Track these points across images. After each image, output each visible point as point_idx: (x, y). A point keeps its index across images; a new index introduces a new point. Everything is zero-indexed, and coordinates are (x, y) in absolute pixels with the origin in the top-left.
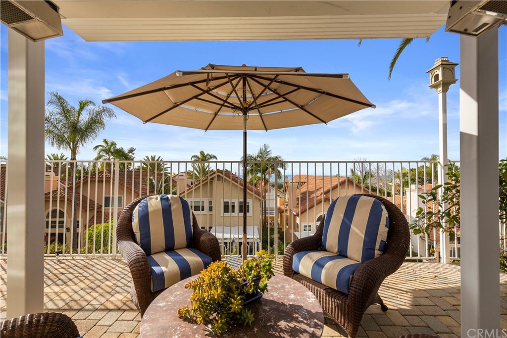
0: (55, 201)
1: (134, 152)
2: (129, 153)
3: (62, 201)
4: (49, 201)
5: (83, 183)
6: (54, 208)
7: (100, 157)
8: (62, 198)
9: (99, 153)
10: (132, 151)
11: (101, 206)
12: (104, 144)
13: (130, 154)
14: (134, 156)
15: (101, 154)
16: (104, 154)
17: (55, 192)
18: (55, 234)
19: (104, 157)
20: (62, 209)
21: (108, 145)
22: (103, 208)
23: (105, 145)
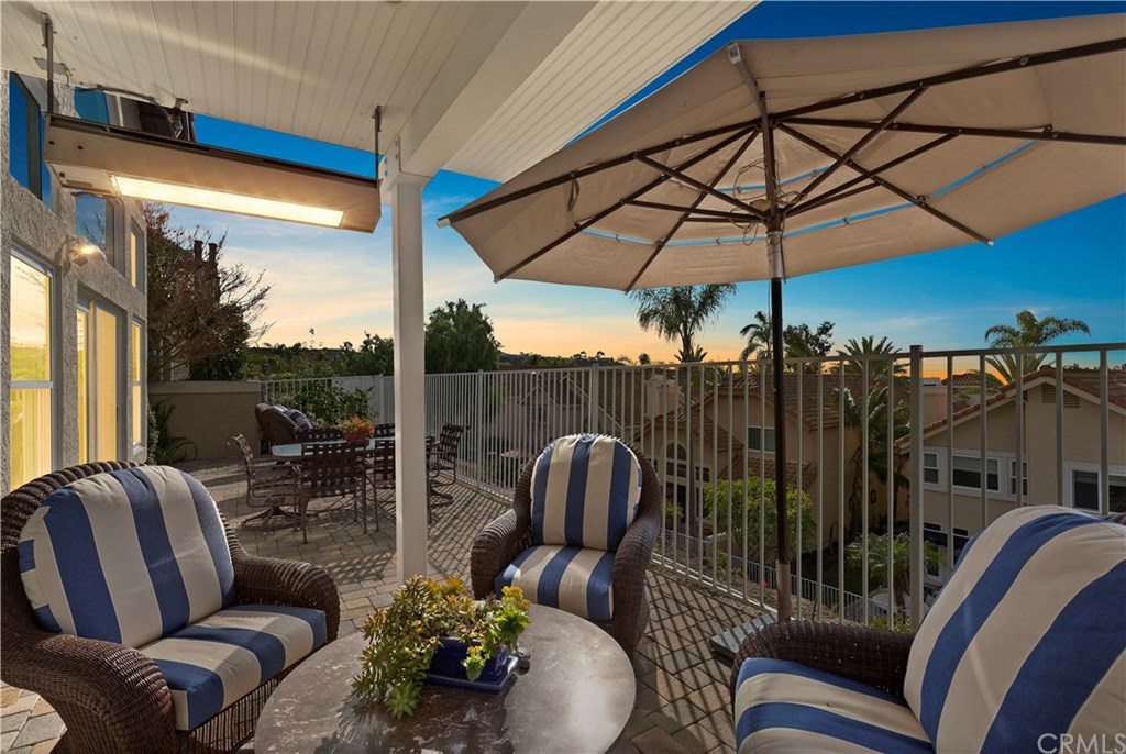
0: (671, 429)
1: (830, 332)
2: (820, 334)
3: (682, 431)
4: (662, 428)
5: (705, 406)
6: (671, 441)
7: (751, 348)
8: (682, 424)
9: (751, 341)
10: (825, 329)
11: (742, 446)
12: (757, 322)
13: (823, 337)
14: (830, 340)
15: (754, 341)
16: (760, 342)
17: (671, 413)
18: (672, 484)
19: (758, 349)
20: (682, 445)
21: (765, 323)
22: (747, 449)
23: (760, 324)
